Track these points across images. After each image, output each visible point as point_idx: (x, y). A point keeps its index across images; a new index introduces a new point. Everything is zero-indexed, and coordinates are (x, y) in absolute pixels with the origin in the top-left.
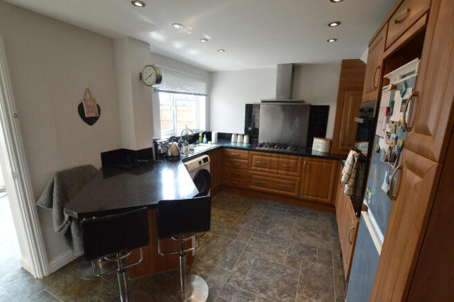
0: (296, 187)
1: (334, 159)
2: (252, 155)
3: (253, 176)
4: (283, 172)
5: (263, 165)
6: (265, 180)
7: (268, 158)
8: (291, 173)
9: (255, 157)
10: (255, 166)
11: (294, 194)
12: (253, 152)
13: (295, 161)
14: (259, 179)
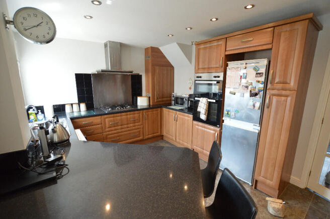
0: (141, 133)
1: (158, 107)
2: (105, 119)
3: (108, 136)
4: (131, 125)
5: (116, 125)
6: (119, 136)
7: (119, 118)
8: (137, 124)
9: (107, 120)
10: (109, 128)
11: (141, 138)
12: (105, 116)
13: (138, 115)
14: (114, 137)
